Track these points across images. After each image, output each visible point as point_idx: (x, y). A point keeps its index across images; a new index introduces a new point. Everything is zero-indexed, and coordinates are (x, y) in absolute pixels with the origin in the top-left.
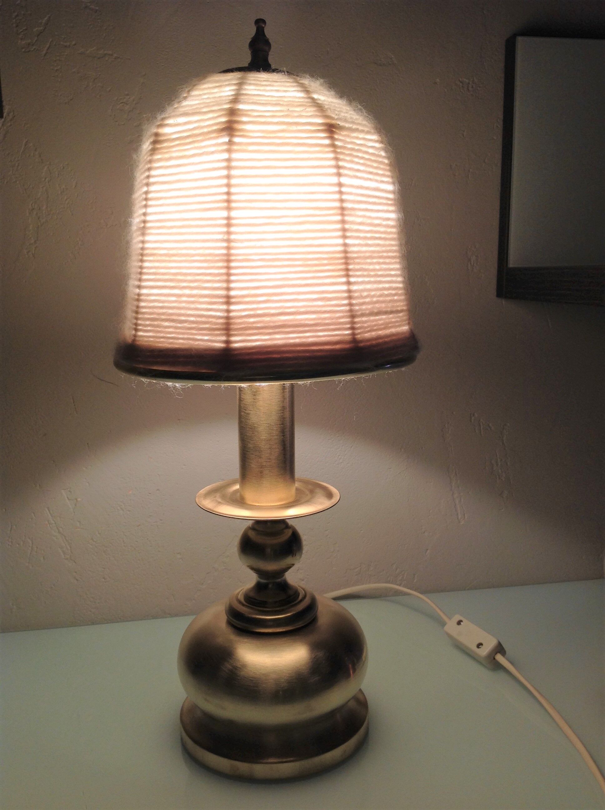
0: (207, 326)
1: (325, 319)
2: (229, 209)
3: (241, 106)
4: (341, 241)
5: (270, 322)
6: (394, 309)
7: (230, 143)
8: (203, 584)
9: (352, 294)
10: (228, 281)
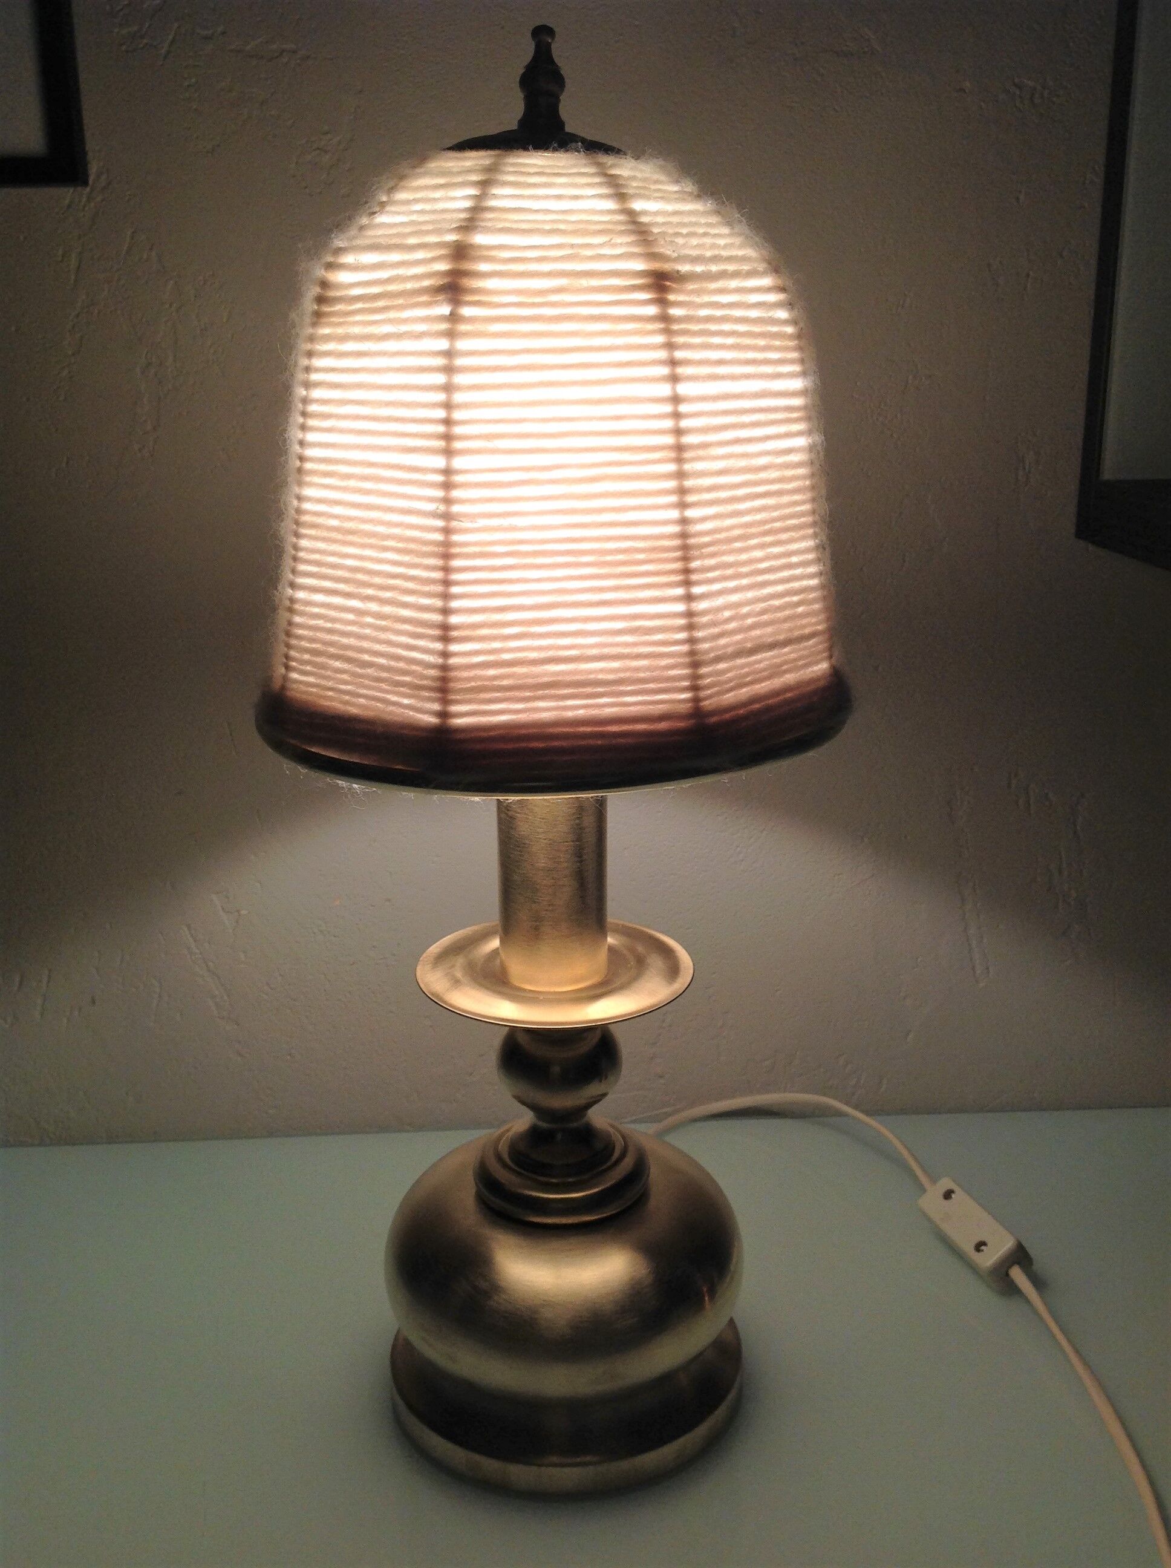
0: (407, 679)
1: (637, 669)
2: (448, 453)
3: (479, 239)
4: (675, 514)
5: (526, 676)
6: (797, 633)
7: (454, 318)
8: (471, 1074)
9: (696, 619)
10: (446, 596)
